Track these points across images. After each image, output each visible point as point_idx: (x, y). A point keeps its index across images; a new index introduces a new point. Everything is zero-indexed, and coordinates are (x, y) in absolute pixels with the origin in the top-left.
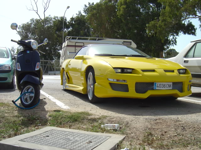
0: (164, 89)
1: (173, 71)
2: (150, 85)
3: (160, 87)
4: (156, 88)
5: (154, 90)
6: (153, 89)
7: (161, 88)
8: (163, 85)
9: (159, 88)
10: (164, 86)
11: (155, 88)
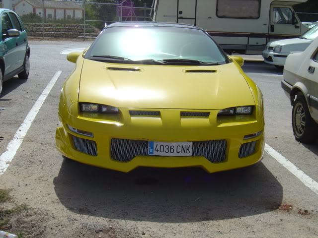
0: (169, 154)
1: (206, 114)
2: (140, 146)
3: (162, 150)
4: (152, 153)
5: (148, 155)
6: (146, 154)
7: (164, 154)
8: (167, 147)
9: (159, 153)
10: (170, 149)
11: (150, 153)
